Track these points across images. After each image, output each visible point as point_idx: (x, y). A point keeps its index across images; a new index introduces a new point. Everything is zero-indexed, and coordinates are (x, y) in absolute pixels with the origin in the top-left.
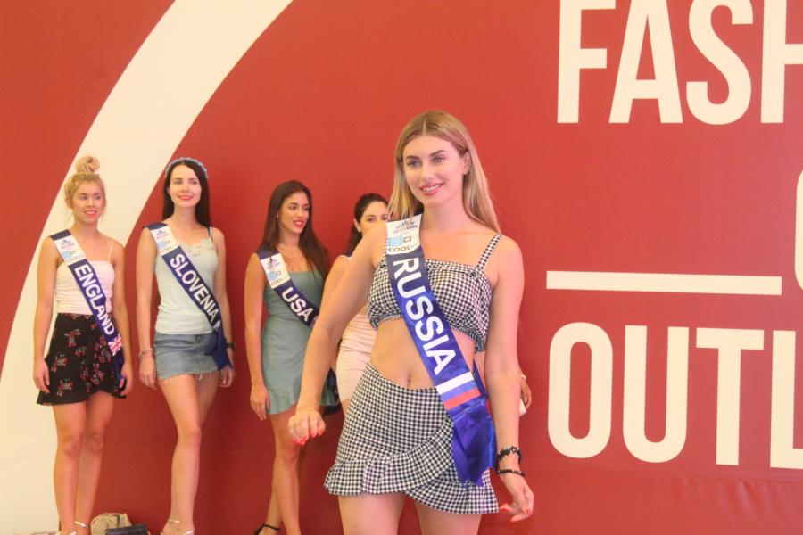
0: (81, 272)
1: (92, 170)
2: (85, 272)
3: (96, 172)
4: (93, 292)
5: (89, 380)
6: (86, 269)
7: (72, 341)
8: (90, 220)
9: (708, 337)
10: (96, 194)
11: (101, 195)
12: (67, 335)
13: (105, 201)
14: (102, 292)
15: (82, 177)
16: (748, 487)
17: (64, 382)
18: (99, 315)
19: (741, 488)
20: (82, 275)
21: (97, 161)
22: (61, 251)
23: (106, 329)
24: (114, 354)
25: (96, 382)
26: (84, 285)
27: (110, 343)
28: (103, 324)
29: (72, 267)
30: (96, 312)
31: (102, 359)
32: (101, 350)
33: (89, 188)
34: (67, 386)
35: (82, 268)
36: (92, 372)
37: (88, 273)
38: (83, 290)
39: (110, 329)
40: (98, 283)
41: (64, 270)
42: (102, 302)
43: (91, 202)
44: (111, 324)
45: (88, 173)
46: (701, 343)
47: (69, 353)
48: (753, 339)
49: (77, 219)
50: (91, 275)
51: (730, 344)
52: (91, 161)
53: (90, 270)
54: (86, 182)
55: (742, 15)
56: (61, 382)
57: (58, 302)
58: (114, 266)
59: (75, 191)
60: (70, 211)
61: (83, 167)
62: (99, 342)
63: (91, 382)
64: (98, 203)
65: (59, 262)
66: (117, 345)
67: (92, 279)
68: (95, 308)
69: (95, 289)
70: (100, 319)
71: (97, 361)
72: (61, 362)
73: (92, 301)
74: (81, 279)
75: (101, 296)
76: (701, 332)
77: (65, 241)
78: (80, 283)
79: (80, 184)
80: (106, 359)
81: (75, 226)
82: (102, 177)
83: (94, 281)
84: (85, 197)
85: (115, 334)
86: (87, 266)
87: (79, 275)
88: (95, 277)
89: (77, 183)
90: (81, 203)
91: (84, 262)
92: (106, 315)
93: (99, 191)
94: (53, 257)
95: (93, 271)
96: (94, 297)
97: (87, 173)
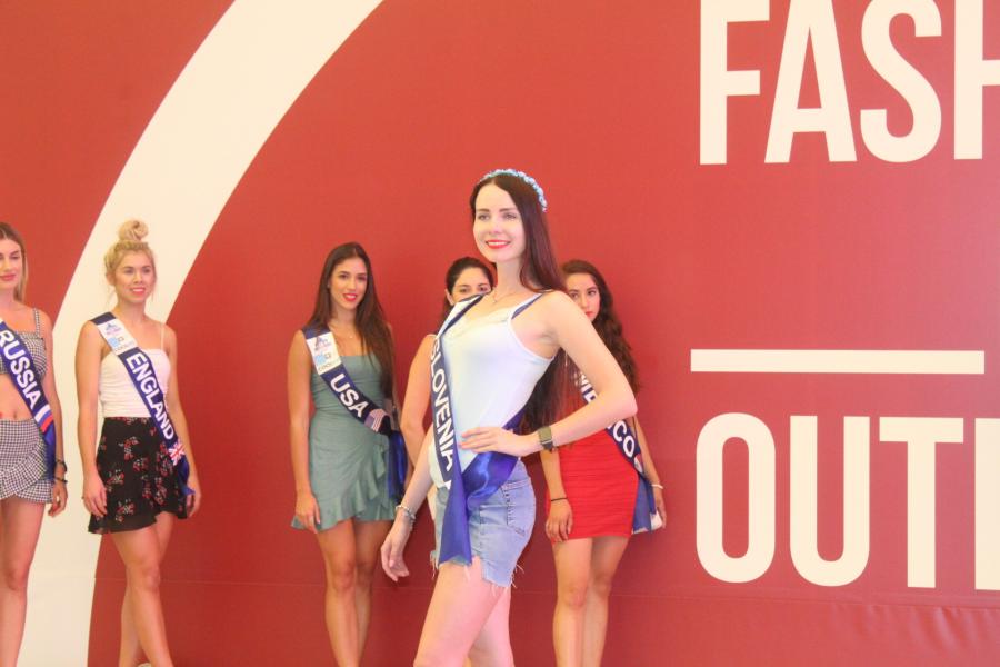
0: (134, 361)
1: (139, 238)
2: (139, 363)
3: (144, 240)
4: (149, 386)
5: (152, 498)
6: (140, 358)
7: (128, 452)
8: (137, 299)
9: (894, 428)
10: (144, 267)
11: (149, 269)
12: (122, 445)
13: (155, 276)
14: (158, 387)
15: (128, 246)
16: (947, 613)
17: (124, 504)
18: (157, 416)
19: (939, 616)
20: (136, 366)
21: (144, 226)
22: (107, 337)
23: (165, 432)
24: (175, 463)
25: (160, 500)
26: (139, 379)
27: (170, 450)
28: (163, 426)
29: (123, 357)
30: (153, 411)
31: (164, 472)
32: (162, 460)
33: (134, 260)
34: (128, 509)
35: (135, 357)
36: (154, 488)
37: (143, 363)
38: (138, 384)
39: (169, 433)
40: (153, 375)
41: (112, 361)
42: (159, 398)
43: (138, 276)
44: (170, 426)
45: (134, 241)
46: (884, 437)
47: (126, 466)
48: (950, 430)
49: (121, 298)
50: (147, 365)
51: (922, 436)
52: (137, 225)
53: (144, 359)
54: (132, 252)
55: (928, 25)
56: (120, 504)
57: (103, 403)
58: (168, 353)
59: (119, 263)
60: (113, 288)
61: (128, 235)
62: (159, 451)
63: (154, 501)
64: (147, 278)
65: (105, 351)
66: (177, 453)
67: (147, 371)
68: (153, 406)
69: (151, 383)
70: (159, 420)
71: (160, 475)
72: (118, 479)
73: (149, 398)
74: (135, 371)
75: (157, 391)
76: (884, 422)
77: (110, 326)
78: (133, 376)
79: (125, 255)
80: (168, 470)
81: (118, 306)
82: (151, 246)
83: (150, 372)
84: (130, 270)
85: (175, 439)
86: (139, 354)
87: (132, 366)
88: (150, 368)
89: (121, 254)
90: (127, 279)
91: (136, 350)
92: (165, 415)
93: (148, 263)
94: (98, 343)
95: (149, 361)
96: (151, 393)
97: (132, 241)
